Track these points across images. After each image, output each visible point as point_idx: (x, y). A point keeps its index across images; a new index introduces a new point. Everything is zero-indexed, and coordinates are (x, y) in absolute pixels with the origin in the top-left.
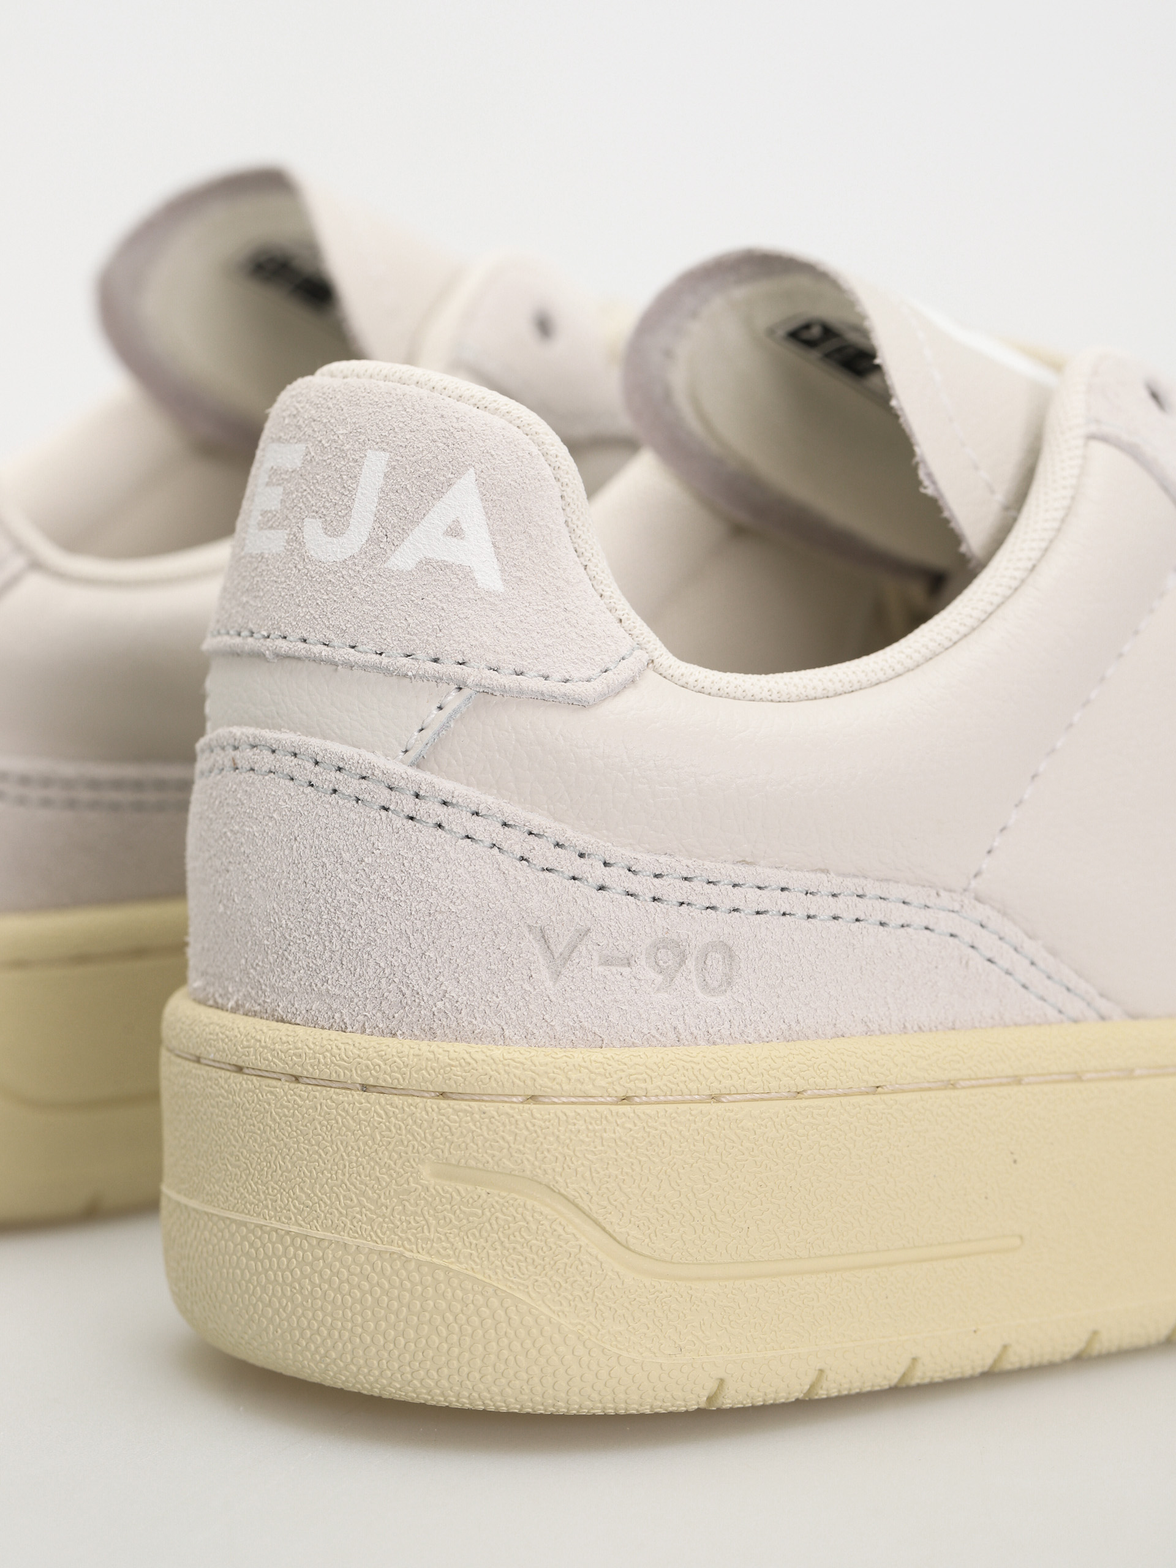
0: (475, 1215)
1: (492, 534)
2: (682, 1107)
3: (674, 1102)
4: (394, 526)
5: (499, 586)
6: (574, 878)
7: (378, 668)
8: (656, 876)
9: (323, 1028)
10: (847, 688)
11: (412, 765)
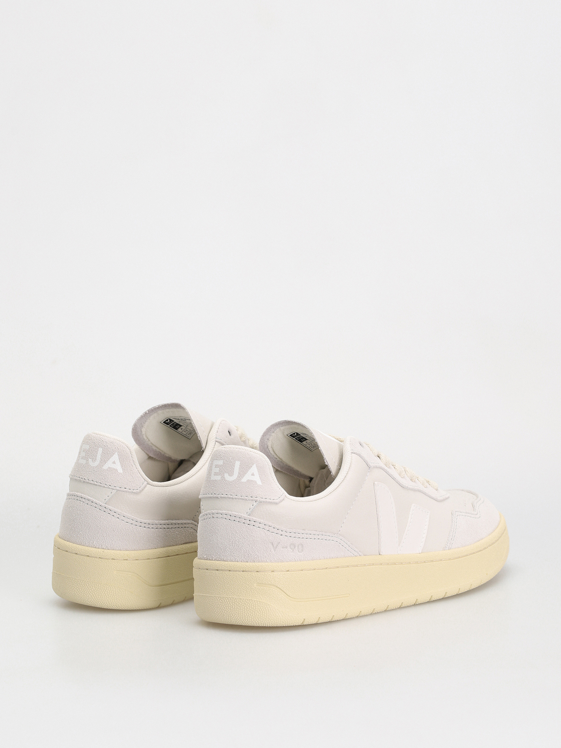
0: (264, 592)
1: (259, 475)
2: (298, 572)
3: (296, 571)
4: (242, 474)
5: (261, 484)
6: (277, 533)
7: (241, 499)
8: (290, 533)
9: (234, 562)
10: (317, 499)
11: (248, 515)
